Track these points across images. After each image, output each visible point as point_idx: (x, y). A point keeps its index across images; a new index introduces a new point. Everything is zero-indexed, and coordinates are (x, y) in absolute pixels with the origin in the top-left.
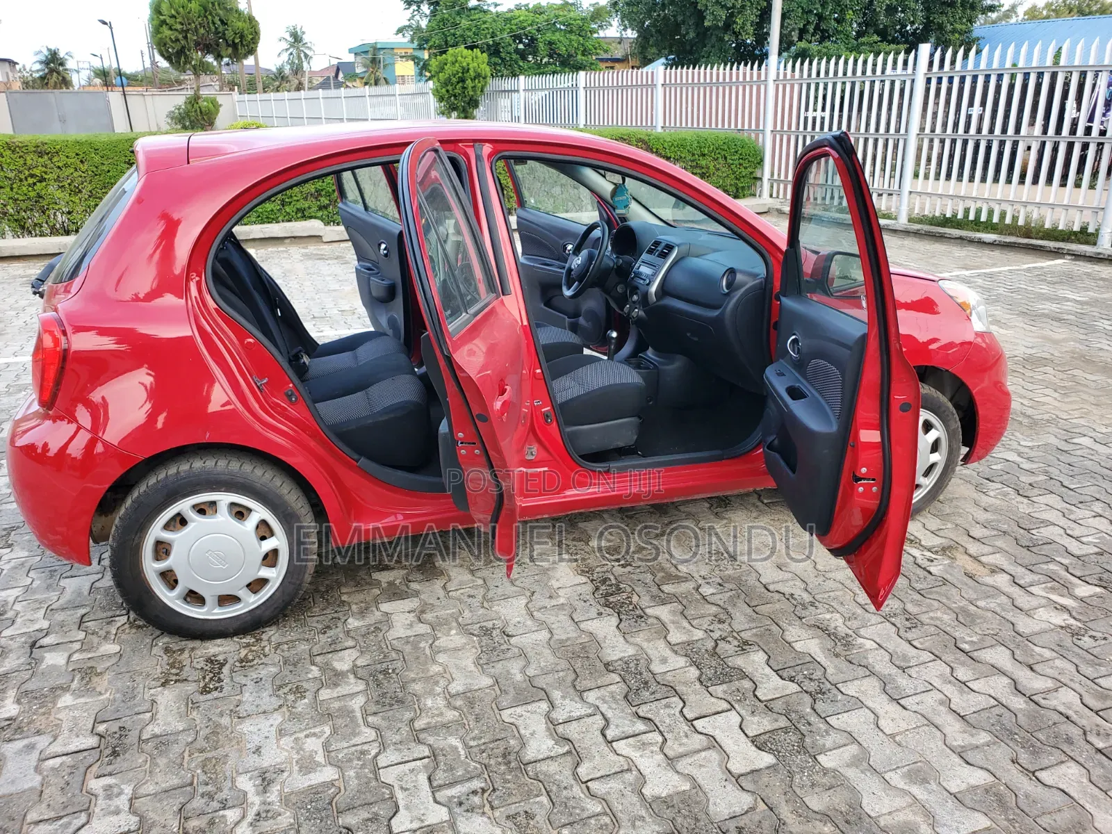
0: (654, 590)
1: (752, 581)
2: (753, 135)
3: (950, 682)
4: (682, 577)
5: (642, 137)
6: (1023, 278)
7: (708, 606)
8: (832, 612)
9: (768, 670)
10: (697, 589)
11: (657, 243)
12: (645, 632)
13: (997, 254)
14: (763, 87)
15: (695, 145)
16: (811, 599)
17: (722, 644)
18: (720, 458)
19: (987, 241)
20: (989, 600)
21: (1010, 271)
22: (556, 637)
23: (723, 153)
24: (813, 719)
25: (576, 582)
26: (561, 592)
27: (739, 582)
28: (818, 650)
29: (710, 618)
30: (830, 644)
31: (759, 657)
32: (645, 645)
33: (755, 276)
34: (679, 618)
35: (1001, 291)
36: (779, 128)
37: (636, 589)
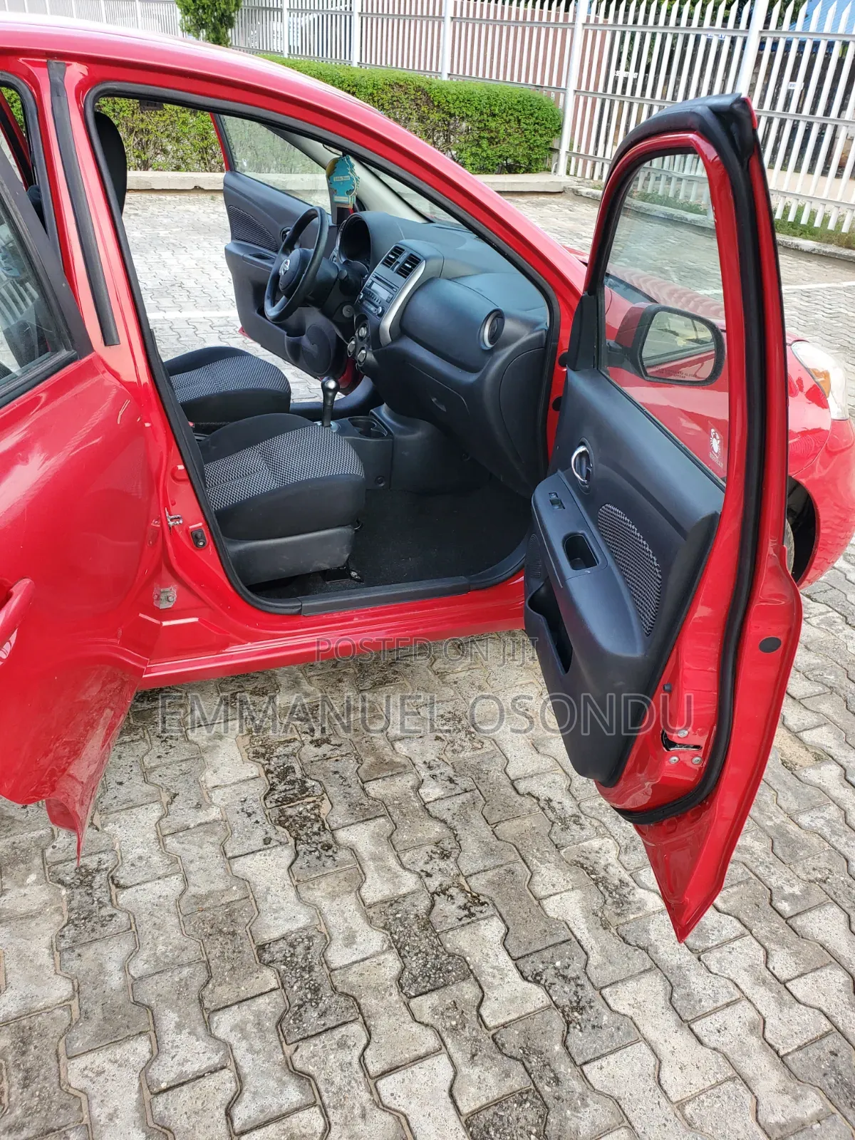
0: (355, 790)
1: (496, 775)
2: (553, 95)
3: (764, 982)
4: (398, 765)
5: (422, 85)
6: (843, 300)
7: (429, 823)
8: (602, 836)
9: (504, 957)
10: (417, 788)
11: (398, 251)
12: (329, 879)
13: (813, 265)
14: (569, 32)
15: (484, 100)
16: (575, 811)
17: (441, 902)
18: (466, 589)
19: (805, 248)
20: (815, 813)
21: (828, 289)
22: (192, 890)
23: (516, 114)
24: (564, 1068)
25: (243, 777)
26: (217, 796)
27: (478, 773)
28: (578, 912)
29: (429, 848)
30: (596, 901)
31: (492, 929)
32: (326, 905)
33: (533, 325)
34: (384, 849)
35: (819, 315)
36: (583, 88)
37: (329, 789)
